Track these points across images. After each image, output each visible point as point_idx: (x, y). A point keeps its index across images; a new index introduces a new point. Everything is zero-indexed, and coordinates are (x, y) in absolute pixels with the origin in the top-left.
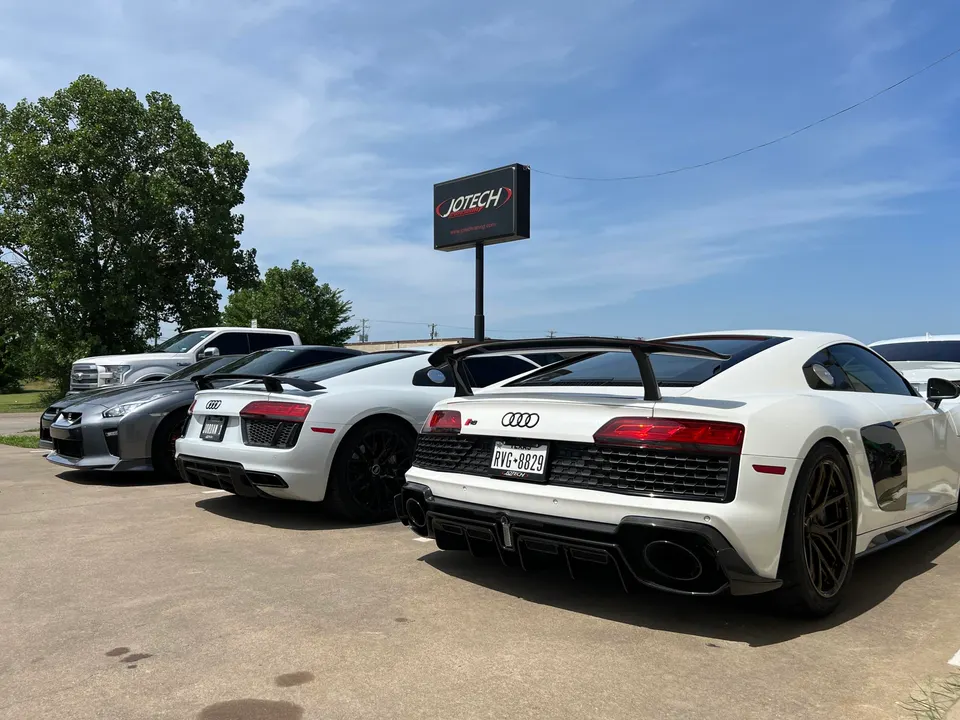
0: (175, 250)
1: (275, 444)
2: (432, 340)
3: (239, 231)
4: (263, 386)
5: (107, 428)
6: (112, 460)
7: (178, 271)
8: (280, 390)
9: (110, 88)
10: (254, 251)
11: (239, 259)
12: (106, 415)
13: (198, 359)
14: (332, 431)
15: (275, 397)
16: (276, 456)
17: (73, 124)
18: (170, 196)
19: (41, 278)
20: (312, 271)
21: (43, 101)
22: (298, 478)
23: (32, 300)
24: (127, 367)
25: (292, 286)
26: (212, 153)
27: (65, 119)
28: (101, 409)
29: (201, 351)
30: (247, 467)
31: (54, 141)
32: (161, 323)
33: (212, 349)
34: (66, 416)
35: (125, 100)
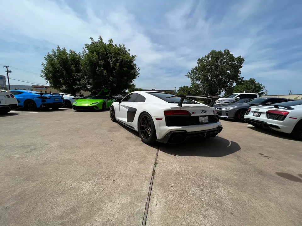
0: (226, 78)
1: (277, 119)
2: (290, 95)
3: (240, 73)
4: (274, 107)
5: (226, 111)
6: (227, 117)
7: (226, 83)
8: (278, 108)
9: (217, 51)
10: (243, 77)
11: (240, 79)
12: (226, 109)
13: (235, 99)
14: (296, 119)
15: (277, 109)
16: (277, 122)
17: (210, 59)
18: (227, 68)
19: (203, 85)
20: (255, 80)
21: (205, 56)
22: (283, 127)
23: (201, 89)
24: (222, 100)
25: (249, 84)
26: (236, 59)
27: (209, 58)
28: (225, 108)
29: (236, 98)
30: (268, 123)
31: (207, 63)
32: (221, 92)
33: (239, 97)
34: (218, 108)
35: (220, 53)
